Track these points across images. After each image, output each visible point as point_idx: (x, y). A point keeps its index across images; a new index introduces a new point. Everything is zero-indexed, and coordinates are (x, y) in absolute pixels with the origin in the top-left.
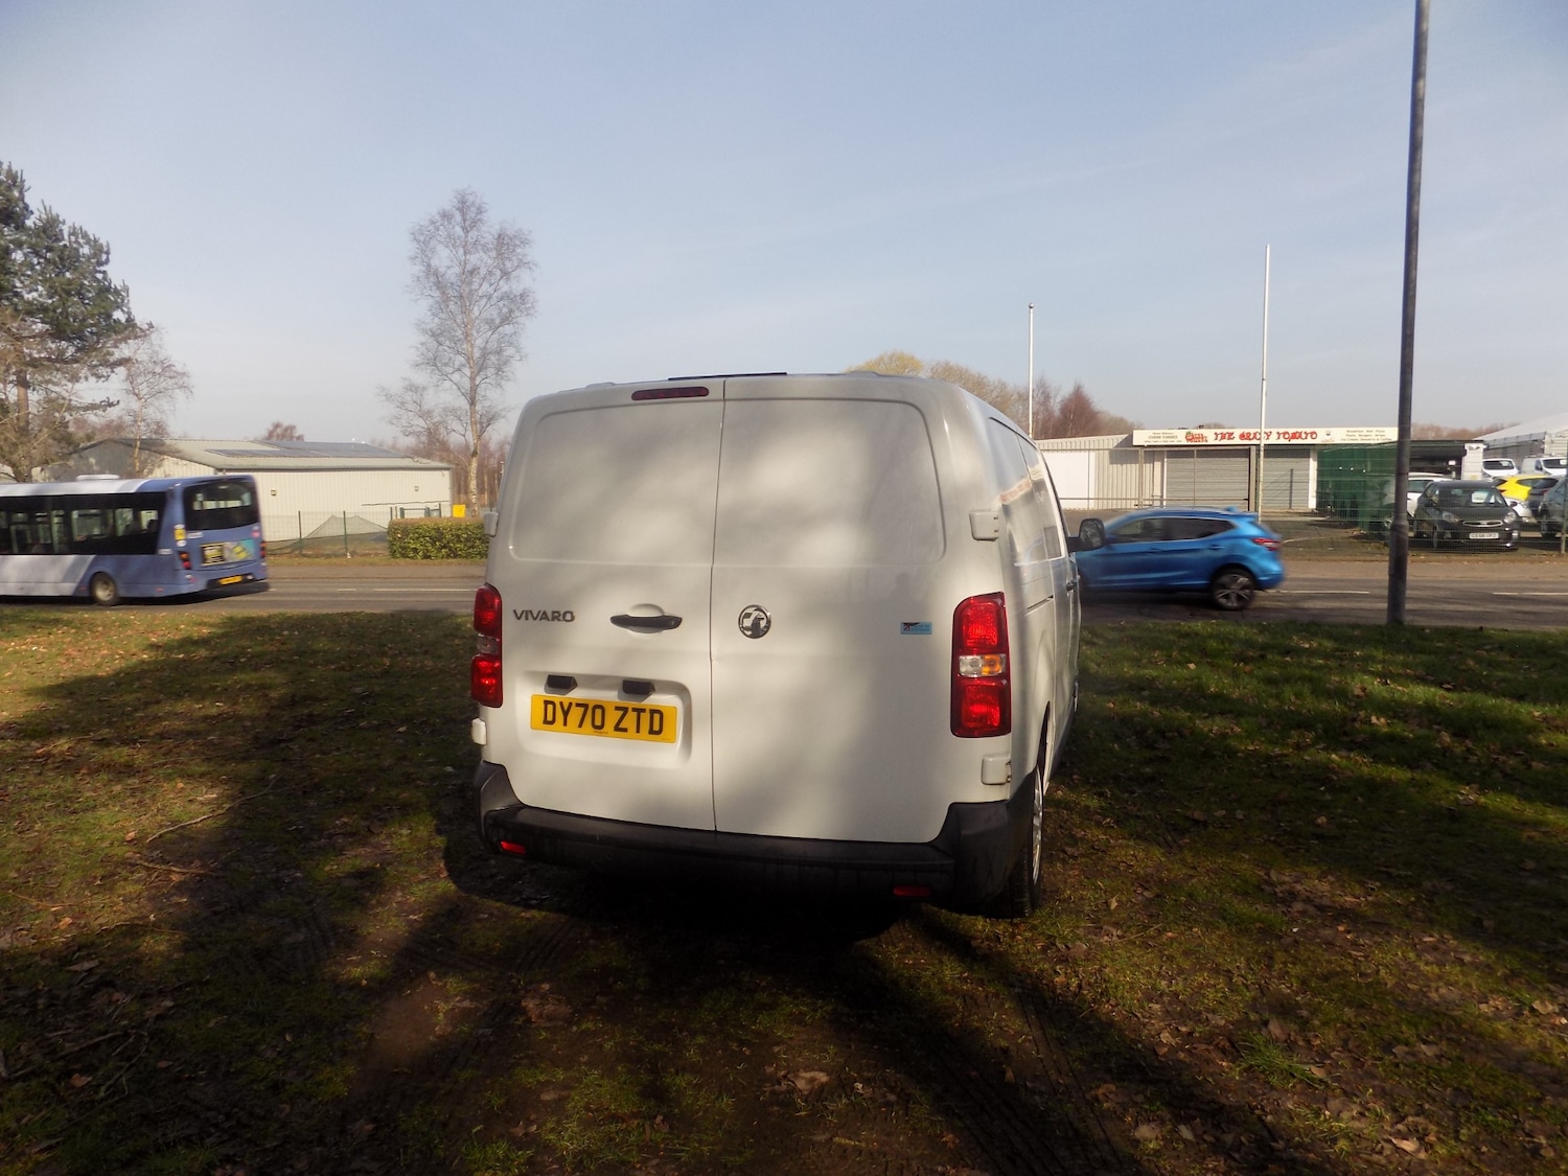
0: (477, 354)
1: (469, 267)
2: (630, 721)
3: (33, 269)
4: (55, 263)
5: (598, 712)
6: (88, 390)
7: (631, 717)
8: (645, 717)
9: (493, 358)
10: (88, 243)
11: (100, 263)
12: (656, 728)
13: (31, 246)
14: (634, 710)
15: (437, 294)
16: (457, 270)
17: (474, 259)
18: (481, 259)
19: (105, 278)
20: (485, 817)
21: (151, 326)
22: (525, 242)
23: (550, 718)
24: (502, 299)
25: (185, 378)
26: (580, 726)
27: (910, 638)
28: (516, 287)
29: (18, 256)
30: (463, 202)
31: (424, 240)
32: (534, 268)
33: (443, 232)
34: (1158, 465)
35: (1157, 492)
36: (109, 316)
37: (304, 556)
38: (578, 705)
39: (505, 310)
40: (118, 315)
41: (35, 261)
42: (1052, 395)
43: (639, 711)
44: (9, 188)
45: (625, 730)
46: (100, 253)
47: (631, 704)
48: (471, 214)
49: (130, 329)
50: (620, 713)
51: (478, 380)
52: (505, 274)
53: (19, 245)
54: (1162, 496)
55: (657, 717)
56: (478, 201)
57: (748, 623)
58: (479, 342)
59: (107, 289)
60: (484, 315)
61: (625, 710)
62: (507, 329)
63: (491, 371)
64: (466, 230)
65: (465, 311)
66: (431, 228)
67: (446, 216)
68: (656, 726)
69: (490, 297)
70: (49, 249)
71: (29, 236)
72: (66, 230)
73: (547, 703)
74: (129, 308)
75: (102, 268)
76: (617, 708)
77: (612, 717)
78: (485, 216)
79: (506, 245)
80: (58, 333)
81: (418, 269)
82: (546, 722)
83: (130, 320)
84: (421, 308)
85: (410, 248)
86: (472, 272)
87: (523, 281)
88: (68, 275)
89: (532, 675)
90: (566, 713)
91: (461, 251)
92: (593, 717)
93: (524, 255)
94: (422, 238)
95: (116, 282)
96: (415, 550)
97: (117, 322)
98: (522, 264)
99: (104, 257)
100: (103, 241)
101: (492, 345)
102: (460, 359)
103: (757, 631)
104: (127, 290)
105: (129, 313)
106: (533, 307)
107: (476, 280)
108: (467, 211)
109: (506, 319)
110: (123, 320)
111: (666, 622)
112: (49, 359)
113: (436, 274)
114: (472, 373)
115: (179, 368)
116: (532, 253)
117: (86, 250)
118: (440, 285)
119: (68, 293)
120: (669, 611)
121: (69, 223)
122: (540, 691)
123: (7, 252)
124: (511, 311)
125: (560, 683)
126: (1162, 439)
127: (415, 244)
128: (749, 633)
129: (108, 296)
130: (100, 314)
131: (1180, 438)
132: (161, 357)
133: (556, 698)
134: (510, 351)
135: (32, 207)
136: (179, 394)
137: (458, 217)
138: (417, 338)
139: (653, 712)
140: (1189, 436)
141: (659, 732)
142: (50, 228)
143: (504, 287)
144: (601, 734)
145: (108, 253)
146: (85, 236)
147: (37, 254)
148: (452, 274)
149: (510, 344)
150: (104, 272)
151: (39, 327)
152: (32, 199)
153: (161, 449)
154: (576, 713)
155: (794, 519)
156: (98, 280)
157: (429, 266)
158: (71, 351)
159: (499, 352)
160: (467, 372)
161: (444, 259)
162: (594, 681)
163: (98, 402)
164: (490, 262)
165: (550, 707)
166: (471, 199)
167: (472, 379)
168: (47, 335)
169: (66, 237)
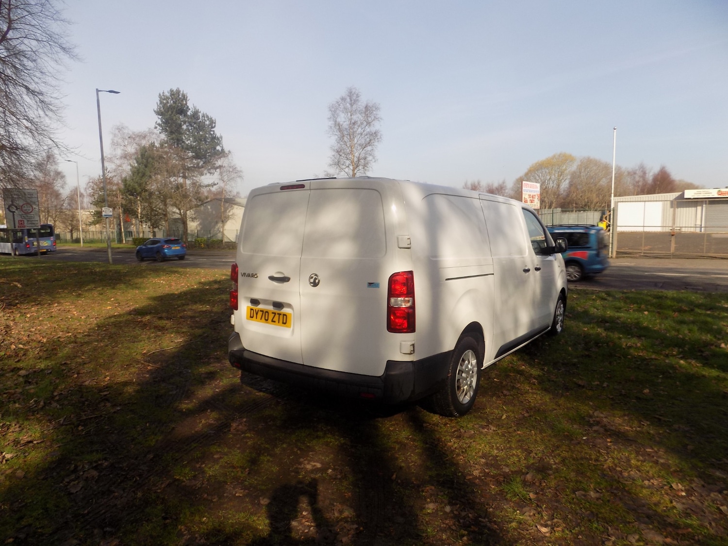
0: (356, 159)
1: (353, 121)
2: (276, 319)
3: (189, 131)
4: (196, 128)
5: (267, 314)
6: (207, 179)
7: (277, 316)
8: (281, 317)
9: (362, 161)
10: (208, 120)
11: (212, 128)
12: (285, 322)
13: (189, 122)
14: (278, 314)
15: (338, 133)
16: (348, 123)
17: (355, 117)
18: (358, 117)
19: (214, 133)
20: (230, 352)
21: (229, 152)
22: (377, 109)
23: (252, 316)
24: (367, 135)
26: (261, 319)
27: (371, 289)
28: (373, 129)
29: (184, 127)
30: (351, 93)
31: (334, 111)
32: (381, 120)
33: (342, 106)
34: (699, 208)
35: (699, 223)
36: (215, 148)
38: (261, 311)
39: (368, 140)
40: (218, 148)
41: (190, 128)
42: (647, 172)
43: (280, 314)
44: (182, 101)
45: (275, 322)
46: (212, 123)
47: (277, 311)
48: (354, 97)
49: (222, 154)
50: (274, 315)
51: (356, 171)
52: (369, 123)
53: (185, 122)
54: (701, 225)
55: (285, 317)
56: (357, 92)
57: (312, 280)
58: (357, 154)
59: (215, 138)
60: (359, 142)
61: (275, 313)
62: (369, 148)
63: (360, 167)
64: (352, 105)
65: (351, 140)
66: (337, 105)
67: (343, 99)
68: (284, 320)
69: (361, 134)
70: (195, 123)
71: (188, 118)
72: (201, 115)
73: (251, 309)
75: (213, 129)
76: (273, 313)
77: (271, 316)
78: (359, 99)
79: (369, 111)
80: (197, 156)
81: (331, 123)
82: (251, 317)
83: (223, 150)
84: (332, 140)
85: (328, 114)
86: (354, 124)
87: (376, 126)
88: (201, 133)
89: (246, 298)
90: (257, 314)
91: (349, 114)
92: (265, 316)
93: (377, 114)
94: (333, 109)
95: (218, 135)
97: (218, 151)
98: (376, 118)
99: (214, 125)
100: (213, 119)
101: (362, 155)
102: (348, 162)
103: (315, 284)
104: (221, 137)
105: (222, 147)
106: (381, 138)
107: (356, 126)
108: (352, 97)
109: (369, 143)
110: (220, 150)
111: (284, 280)
112: (194, 167)
113: (339, 125)
114: (353, 168)
115: (239, 169)
116: (380, 114)
117: (207, 123)
118: (340, 130)
119: (201, 140)
120: (287, 275)
121: (202, 112)
122: (249, 305)
123: (181, 125)
124: (370, 140)
125: (255, 302)
126: (702, 195)
127: (330, 112)
128: (312, 285)
129: (215, 140)
130: (211, 148)
131: (714, 193)
132: (232, 165)
133: (254, 307)
134: (370, 158)
135: (190, 107)
136: (239, 180)
137: (348, 100)
138: (331, 153)
139: (284, 315)
140: (720, 192)
141: (285, 323)
142: (196, 114)
143: (368, 129)
144: (267, 323)
145: (215, 123)
146: (207, 117)
147: (191, 126)
148: (346, 125)
149: (370, 155)
150: (214, 131)
151: (190, 154)
152: (190, 104)
153: (234, 203)
154: (260, 314)
155: (330, 238)
156: (211, 135)
157: (336, 121)
158: (201, 163)
159: (365, 158)
160: (351, 167)
161: (342, 118)
162: (266, 302)
163: (210, 183)
164: (362, 118)
165: (252, 311)
166: (354, 91)
167: (353, 170)
168: (193, 157)
169: (201, 118)
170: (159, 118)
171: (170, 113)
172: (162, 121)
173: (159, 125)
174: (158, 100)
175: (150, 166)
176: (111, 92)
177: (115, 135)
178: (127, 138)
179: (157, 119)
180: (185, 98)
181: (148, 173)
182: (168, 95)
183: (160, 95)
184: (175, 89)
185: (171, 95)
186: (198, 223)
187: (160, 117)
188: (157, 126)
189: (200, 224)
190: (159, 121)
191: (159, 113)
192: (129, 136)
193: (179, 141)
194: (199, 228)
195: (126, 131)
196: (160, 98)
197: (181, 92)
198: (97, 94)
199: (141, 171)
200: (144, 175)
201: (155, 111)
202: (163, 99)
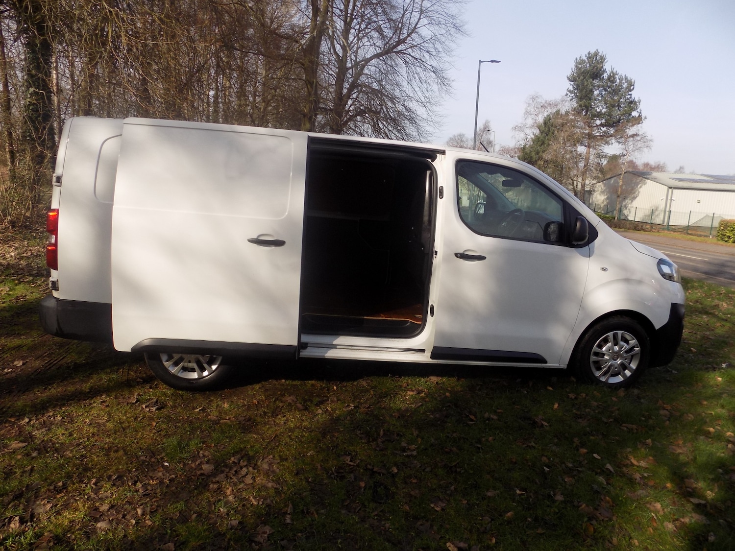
3: (602, 96)
4: (611, 93)
10: (626, 82)
11: (631, 91)
13: (603, 86)
19: (631, 97)
25: (651, 142)
29: (596, 93)
36: (630, 115)
37: (688, 234)
40: (635, 114)
41: (603, 93)
44: (599, 63)
46: (631, 85)
49: (638, 120)
53: (598, 87)
59: (631, 102)
70: (610, 87)
71: (603, 82)
72: (617, 77)
74: (641, 110)
75: (630, 93)
80: (607, 125)
88: (615, 98)
95: (636, 100)
96: (729, 237)
97: (634, 117)
99: (632, 87)
100: (633, 81)
104: (639, 101)
105: (641, 113)
110: (637, 116)
112: (601, 135)
115: (649, 138)
117: (625, 85)
119: (613, 106)
121: (620, 74)
123: (592, 91)
129: (632, 104)
130: (626, 114)
132: (643, 132)
135: (607, 70)
136: (645, 150)
142: (611, 78)
145: (634, 85)
146: (626, 78)
147: (606, 90)
150: (631, 95)
151: (598, 122)
152: (607, 67)
153: (648, 176)
156: (628, 99)
158: (612, 131)
163: (618, 154)
168: (602, 125)
169: (618, 81)
170: (571, 85)
171: (582, 78)
172: (573, 87)
173: (570, 91)
174: (573, 65)
175: (550, 134)
176: (492, 61)
177: (529, 105)
178: (540, 107)
179: (569, 86)
180: (603, 59)
181: (546, 142)
182: (585, 58)
183: (576, 60)
184: (593, 51)
185: (589, 58)
186: (606, 197)
187: (572, 83)
188: (568, 92)
189: (607, 198)
190: (571, 88)
191: (572, 79)
192: (542, 105)
193: (588, 108)
194: (605, 203)
195: (539, 100)
196: (576, 63)
197: (600, 54)
198: (480, 65)
199: (540, 139)
200: (543, 143)
201: (567, 77)
202: (579, 62)
